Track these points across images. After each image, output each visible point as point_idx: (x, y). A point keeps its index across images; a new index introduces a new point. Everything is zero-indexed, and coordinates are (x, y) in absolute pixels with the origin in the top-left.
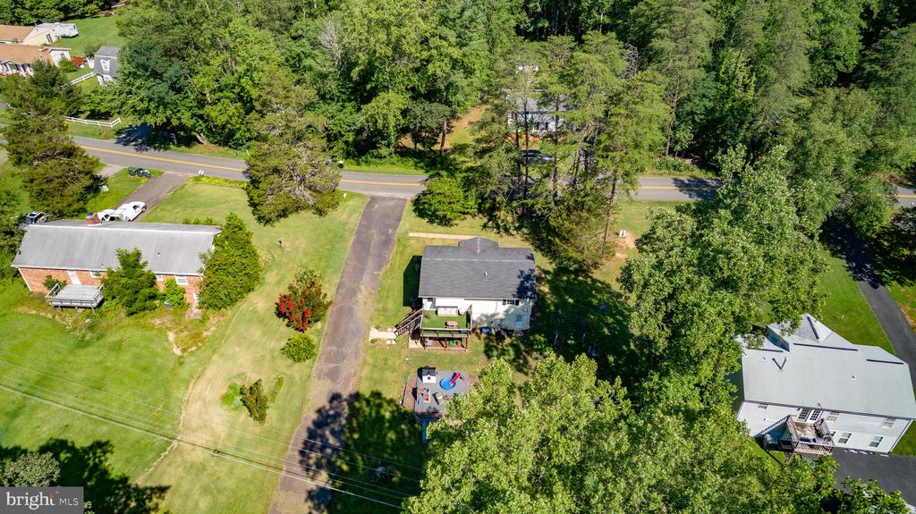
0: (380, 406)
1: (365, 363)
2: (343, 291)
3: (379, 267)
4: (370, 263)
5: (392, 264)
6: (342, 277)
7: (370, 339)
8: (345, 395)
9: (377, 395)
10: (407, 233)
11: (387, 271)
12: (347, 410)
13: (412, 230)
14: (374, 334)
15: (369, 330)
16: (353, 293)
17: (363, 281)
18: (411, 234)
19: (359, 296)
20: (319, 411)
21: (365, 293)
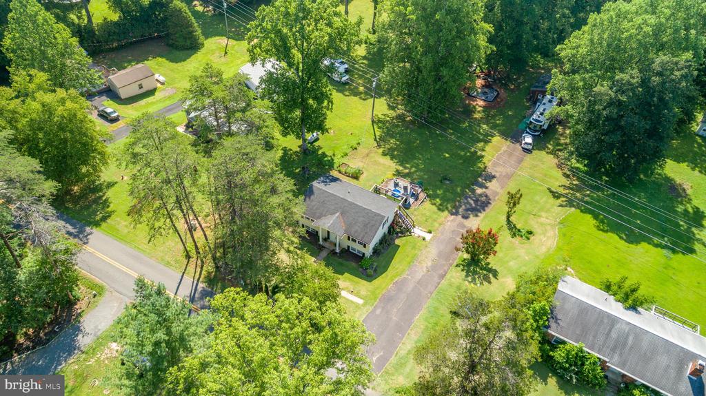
0: (440, 205)
1: (440, 224)
2: (442, 272)
3: (404, 281)
4: (410, 287)
5: (393, 280)
6: (439, 284)
7: (432, 235)
8: (460, 217)
9: (439, 209)
10: (364, 305)
11: (400, 275)
12: (460, 210)
13: (357, 306)
14: (428, 237)
15: (431, 240)
16: (434, 267)
17: (422, 274)
18: (361, 301)
19: (430, 264)
20: (477, 216)
21: (424, 265)
